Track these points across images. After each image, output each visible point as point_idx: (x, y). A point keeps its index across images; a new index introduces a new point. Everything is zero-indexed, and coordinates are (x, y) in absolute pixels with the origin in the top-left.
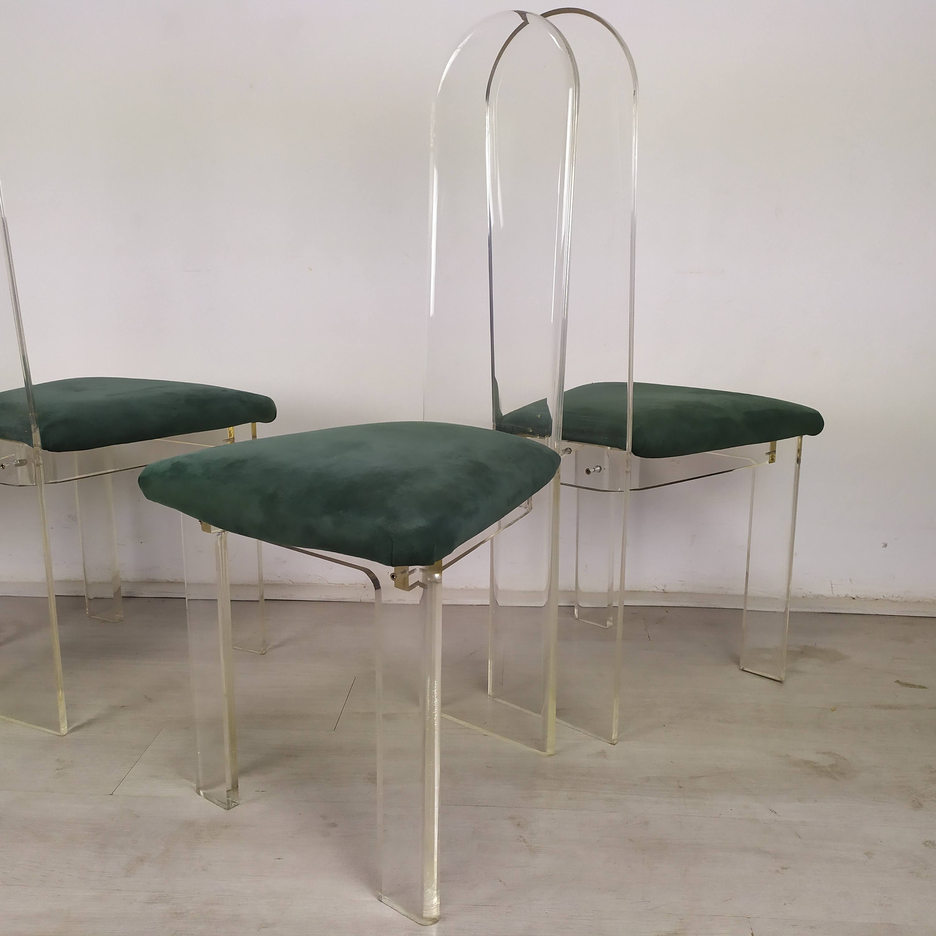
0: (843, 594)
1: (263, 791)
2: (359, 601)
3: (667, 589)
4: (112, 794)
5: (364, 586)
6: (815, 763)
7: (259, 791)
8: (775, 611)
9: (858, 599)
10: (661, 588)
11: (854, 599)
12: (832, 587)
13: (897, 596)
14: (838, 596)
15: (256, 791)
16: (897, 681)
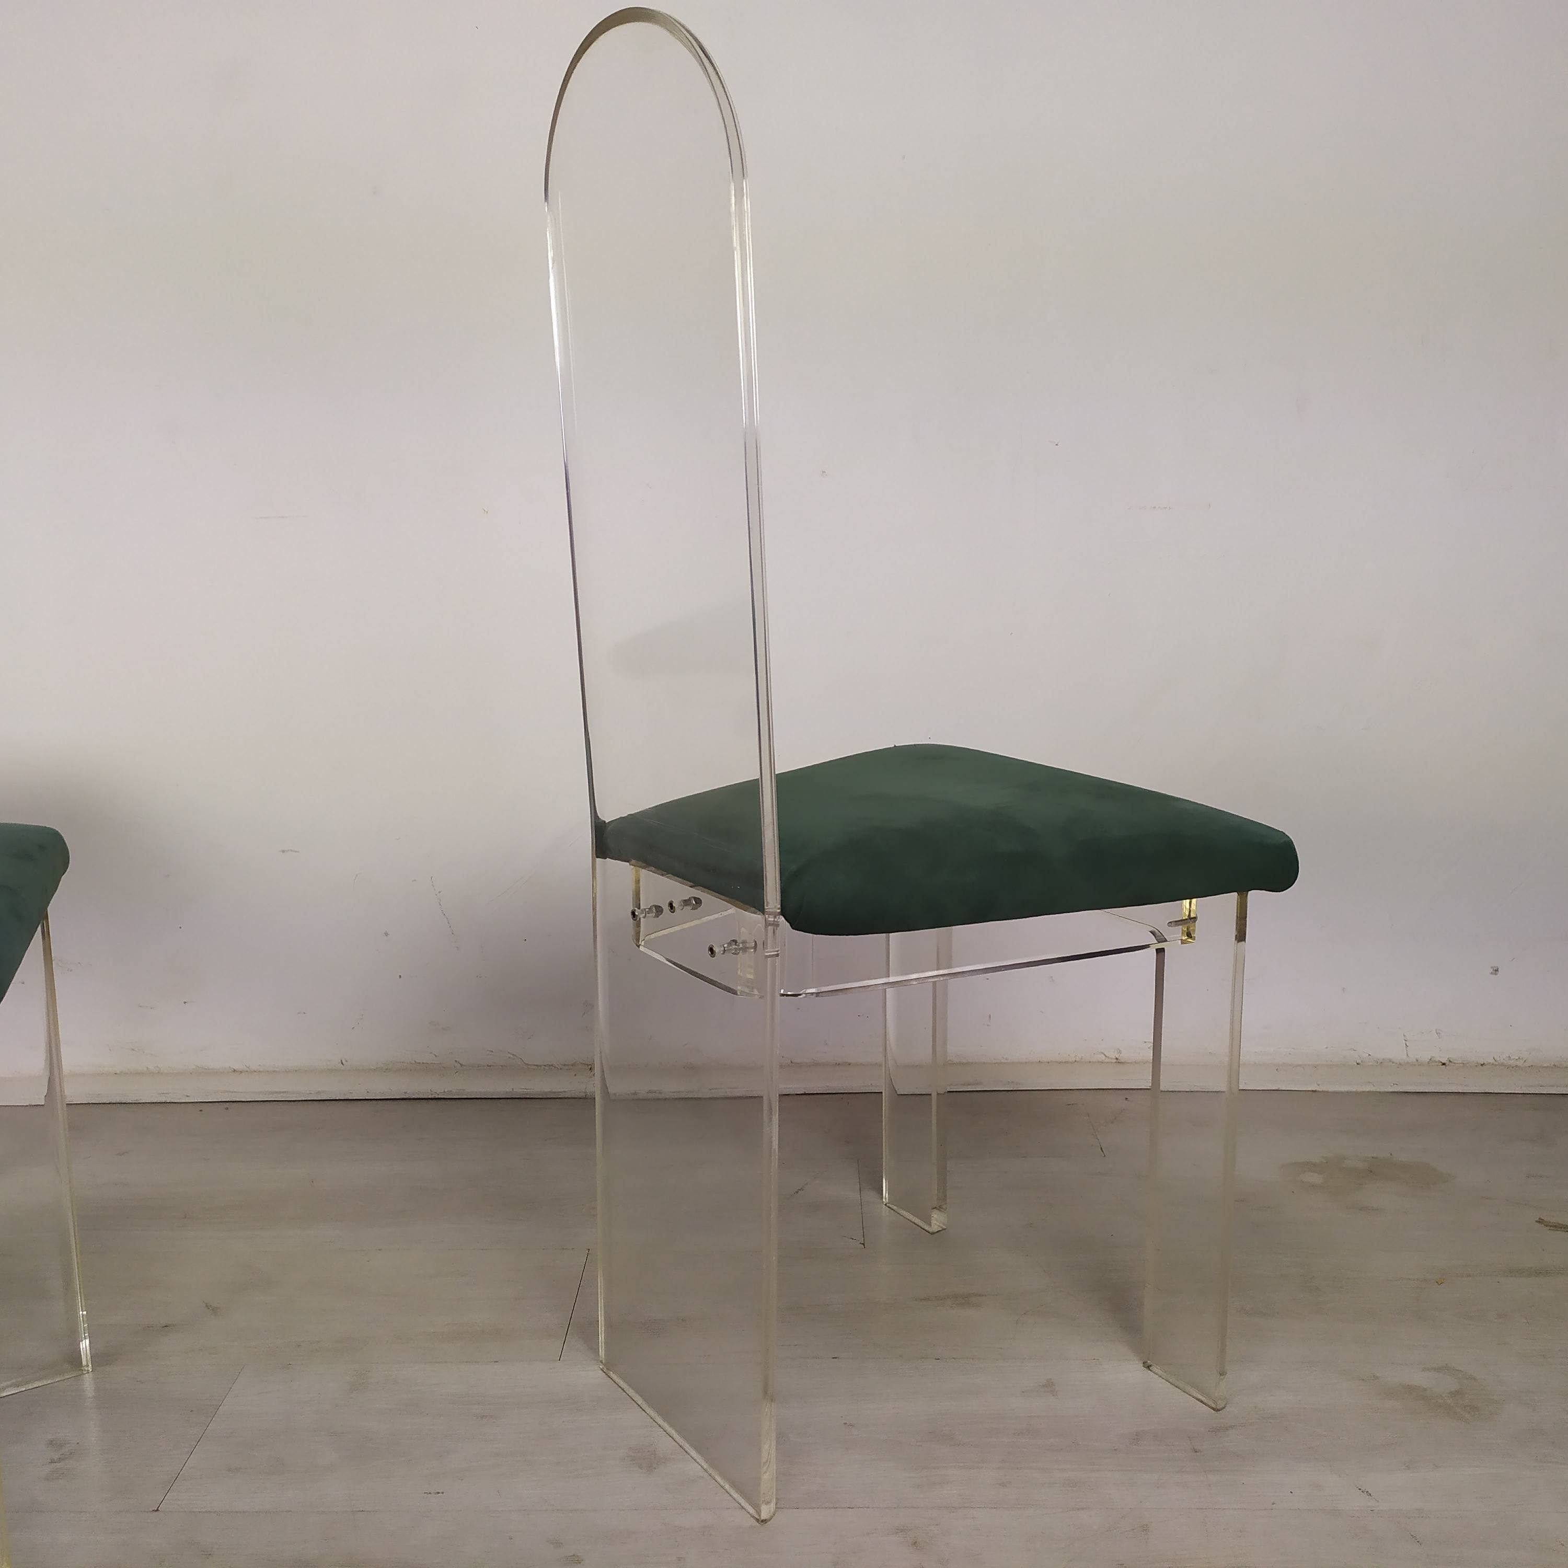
0: (1425, 1057)
1: (438, 1493)
2: (583, 1095)
3: (1124, 1056)
4: (157, 1510)
5: (590, 1067)
6: (1425, 1390)
7: (430, 1493)
8: (1314, 1089)
9: (1451, 1064)
10: (1113, 1054)
11: (1444, 1064)
12: (1406, 1045)
13: (1517, 1058)
14: (1417, 1060)
15: (425, 1493)
16: (1540, 1221)
